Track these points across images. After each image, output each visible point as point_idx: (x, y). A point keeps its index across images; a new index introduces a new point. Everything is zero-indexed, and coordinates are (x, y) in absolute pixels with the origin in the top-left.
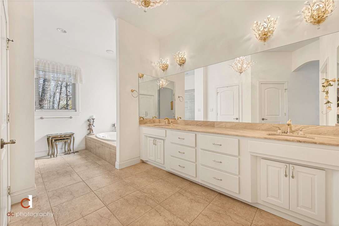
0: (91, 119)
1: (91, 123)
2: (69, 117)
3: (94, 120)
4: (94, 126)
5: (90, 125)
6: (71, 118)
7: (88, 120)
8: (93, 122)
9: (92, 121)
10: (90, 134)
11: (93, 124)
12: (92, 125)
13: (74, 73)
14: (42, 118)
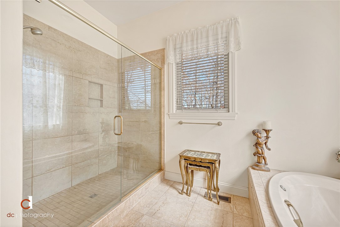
0: (261, 129)
1: (262, 140)
2: (216, 122)
3: (270, 134)
4: (269, 149)
5: (257, 144)
6: (219, 124)
7: (254, 133)
8: (267, 137)
9: (265, 134)
10: (257, 166)
11: (265, 143)
12: (264, 146)
13: (224, 35)
14: (181, 123)
